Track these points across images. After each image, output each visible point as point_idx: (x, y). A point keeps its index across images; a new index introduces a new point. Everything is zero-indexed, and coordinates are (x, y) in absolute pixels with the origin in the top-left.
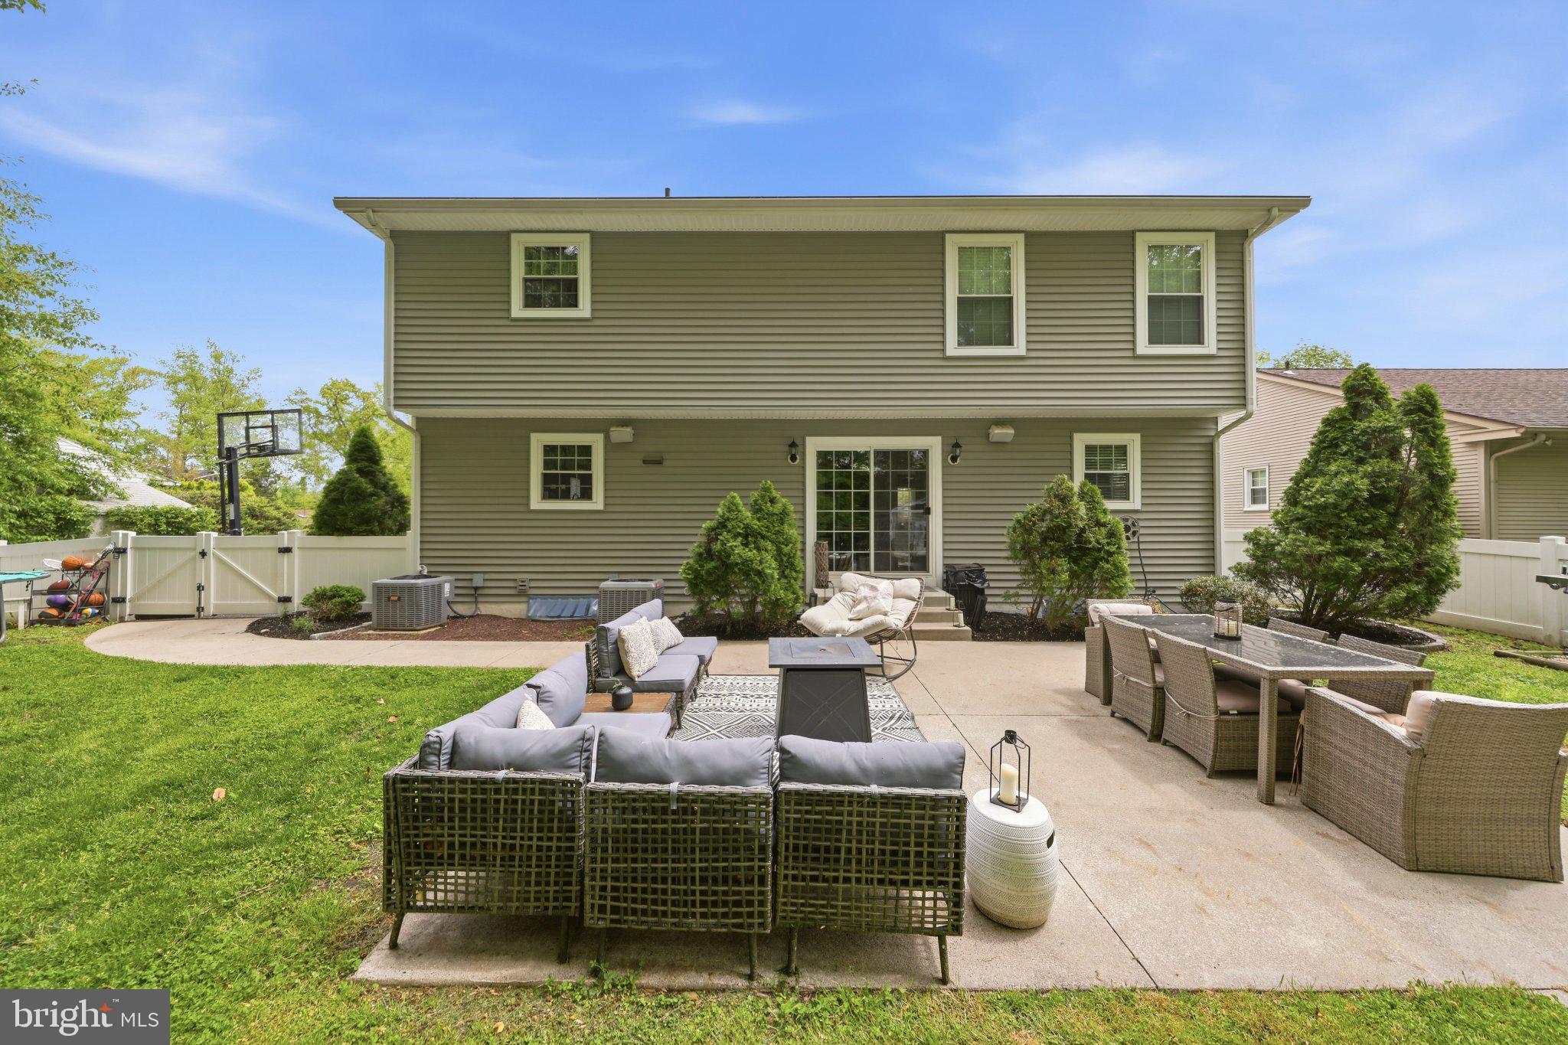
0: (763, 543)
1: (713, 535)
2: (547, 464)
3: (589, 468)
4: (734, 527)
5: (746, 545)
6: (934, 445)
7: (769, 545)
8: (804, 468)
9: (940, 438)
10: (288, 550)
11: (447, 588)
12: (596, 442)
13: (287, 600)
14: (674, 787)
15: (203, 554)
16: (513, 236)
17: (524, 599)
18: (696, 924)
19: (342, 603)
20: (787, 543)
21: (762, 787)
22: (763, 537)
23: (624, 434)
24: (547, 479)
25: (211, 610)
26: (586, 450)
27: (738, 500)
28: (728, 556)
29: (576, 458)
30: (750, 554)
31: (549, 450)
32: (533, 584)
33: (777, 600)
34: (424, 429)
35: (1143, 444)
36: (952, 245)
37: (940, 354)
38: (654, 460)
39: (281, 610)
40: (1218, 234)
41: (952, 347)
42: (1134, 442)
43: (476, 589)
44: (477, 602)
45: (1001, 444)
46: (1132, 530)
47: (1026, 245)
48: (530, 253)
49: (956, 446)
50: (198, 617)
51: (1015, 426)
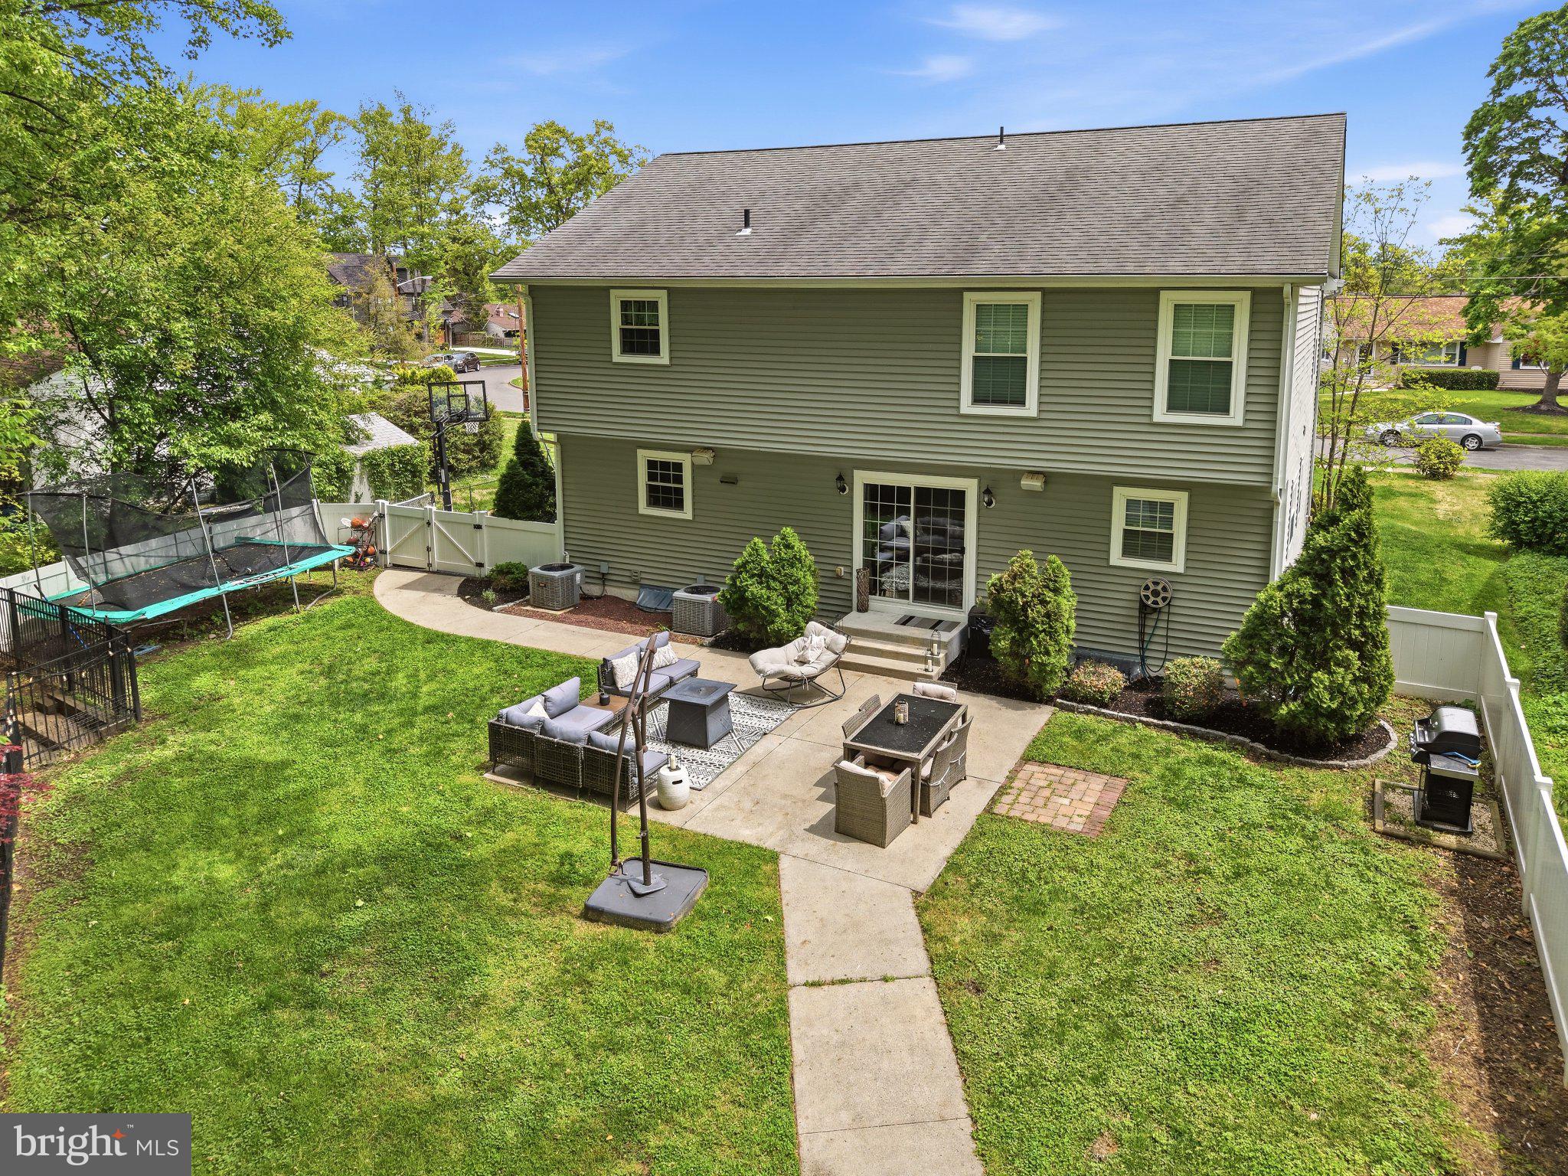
0: (772, 583)
2: (652, 477)
3: (681, 483)
4: (753, 569)
5: (759, 584)
6: (971, 487)
8: (852, 498)
9: (974, 480)
10: (478, 527)
11: (578, 577)
12: (685, 460)
13: (480, 565)
14: (557, 740)
15: (429, 524)
16: (612, 291)
17: (638, 587)
18: (563, 781)
22: (774, 579)
23: (705, 458)
24: (651, 489)
25: (435, 567)
26: (679, 467)
27: (764, 546)
28: (745, 594)
29: (672, 473)
30: (761, 592)
31: (651, 464)
32: (643, 576)
33: (776, 629)
34: (562, 441)
35: (1190, 504)
36: (969, 302)
37: (954, 412)
38: (730, 480)
39: (476, 572)
40: (1255, 292)
41: (967, 406)
42: (1181, 501)
43: (603, 574)
44: (604, 585)
45: (1031, 493)
46: (1162, 595)
47: (1043, 303)
48: (625, 305)
49: (988, 492)
50: (429, 570)
51: (1047, 477)
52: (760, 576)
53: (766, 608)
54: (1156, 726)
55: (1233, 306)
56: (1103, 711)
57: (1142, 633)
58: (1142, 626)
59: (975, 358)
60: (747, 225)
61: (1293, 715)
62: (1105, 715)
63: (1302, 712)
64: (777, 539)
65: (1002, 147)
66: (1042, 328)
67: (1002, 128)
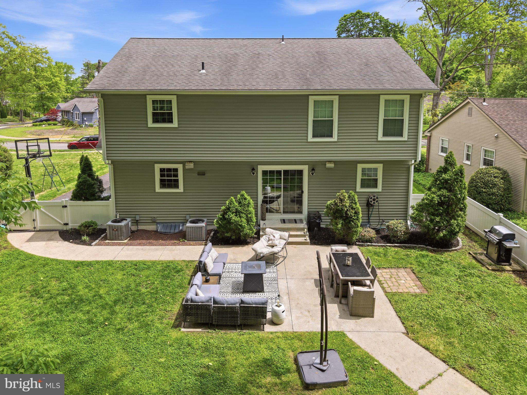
0: (241, 215)
1: (225, 213)
2: (162, 175)
3: (177, 177)
4: (232, 210)
5: (236, 215)
6: (305, 169)
7: (244, 215)
8: (257, 176)
9: (307, 166)
10: (64, 206)
11: (130, 223)
12: (180, 167)
13: (67, 224)
14: (225, 305)
15: (34, 208)
16: (147, 96)
17: (155, 224)
18: (229, 323)
19: (93, 228)
20: (250, 213)
21: (238, 305)
22: (242, 213)
23: (191, 166)
24: (161, 181)
25: (38, 229)
26: (176, 170)
27: (234, 200)
28: (231, 220)
29: (172, 173)
30: (237, 219)
31: (162, 170)
32: (159, 219)
33: (246, 233)
34: (115, 164)
35: (383, 168)
36: (312, 99)
37: (305, 141)
38: (202, 174)
39: (65, 228)
40: (411, 95)
41: (310, 139)
42: (380, 167)
43: (137, 221)
44: (137, 225)
45: (330, 169)
46: (376, 200)
47: (339, 100)
48: (154, 102)
49: (313, 169)
50: (35, 230)
51: (335, 162)
52: (236, 212)
53: (241, 226)
54: (392, 246)
55: (404, 100)
56: (373, 244)
57: (368, 214)
58: (369, 211)
59: (314, 121)
60: (203, 69)
61: (444, 236)
62: (374, 246)
63: (447, 234)
64: (239, 196)
65: (283, 43)
66: (339, 109)
67: (283, 36)
